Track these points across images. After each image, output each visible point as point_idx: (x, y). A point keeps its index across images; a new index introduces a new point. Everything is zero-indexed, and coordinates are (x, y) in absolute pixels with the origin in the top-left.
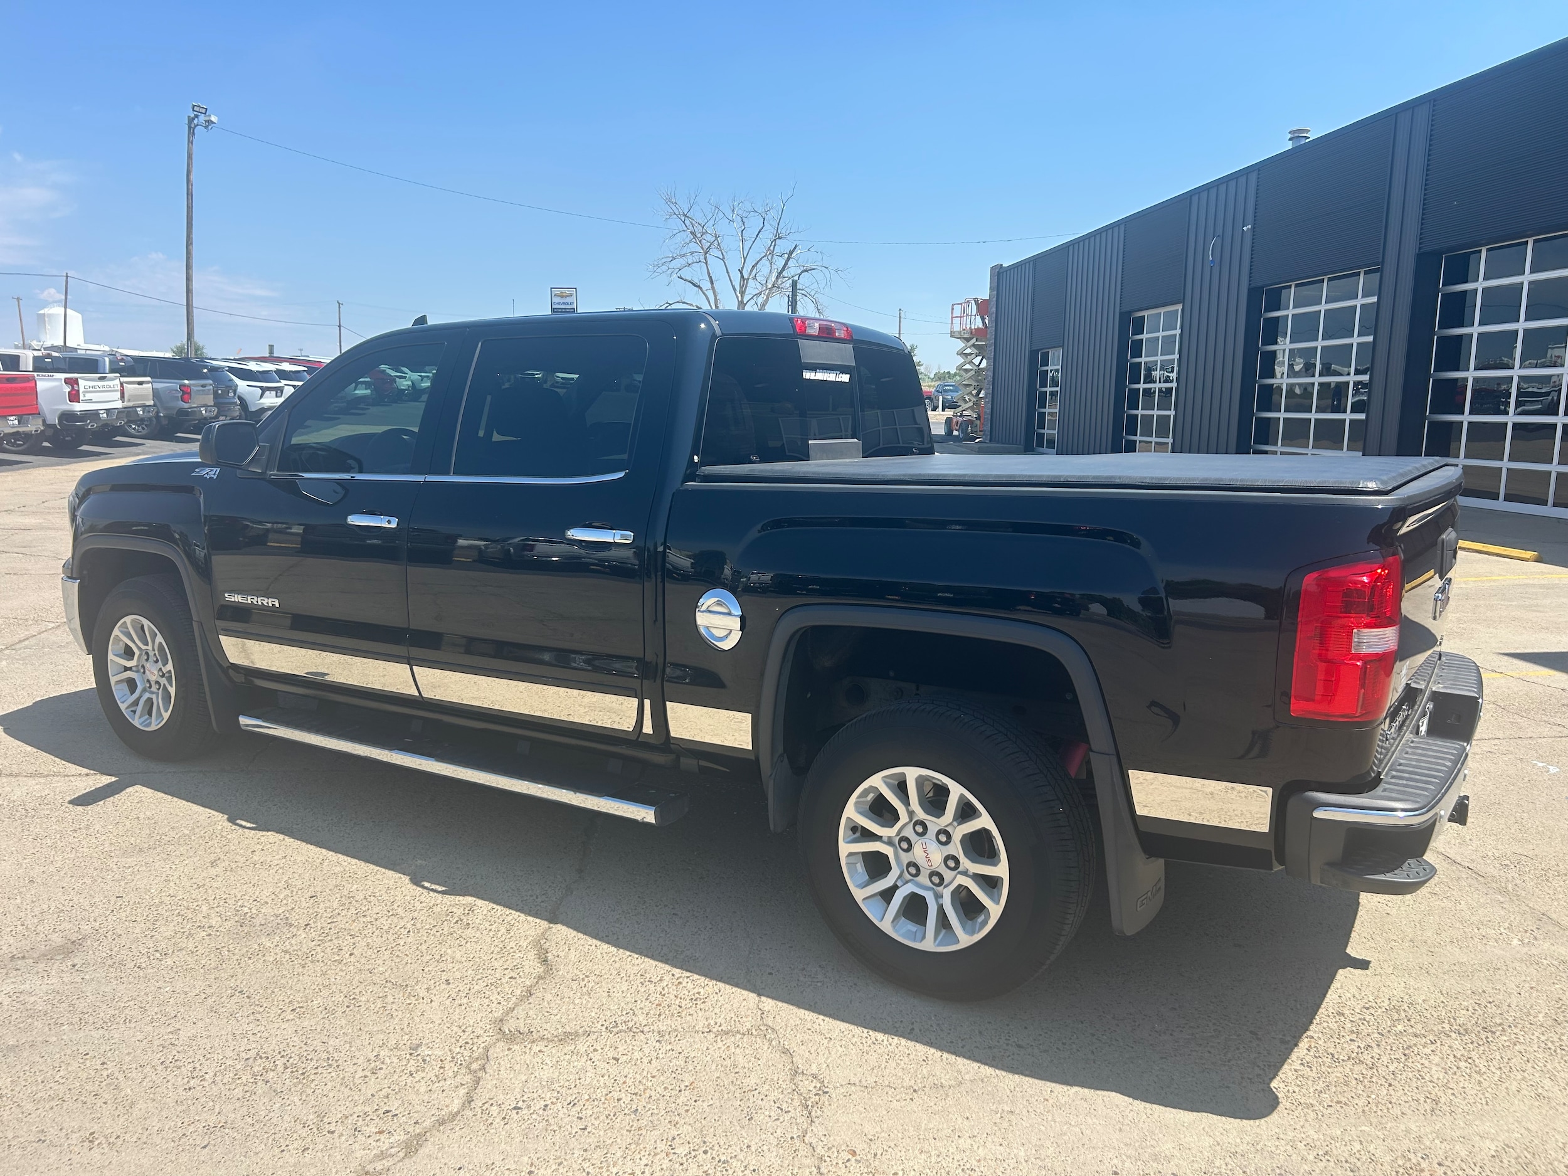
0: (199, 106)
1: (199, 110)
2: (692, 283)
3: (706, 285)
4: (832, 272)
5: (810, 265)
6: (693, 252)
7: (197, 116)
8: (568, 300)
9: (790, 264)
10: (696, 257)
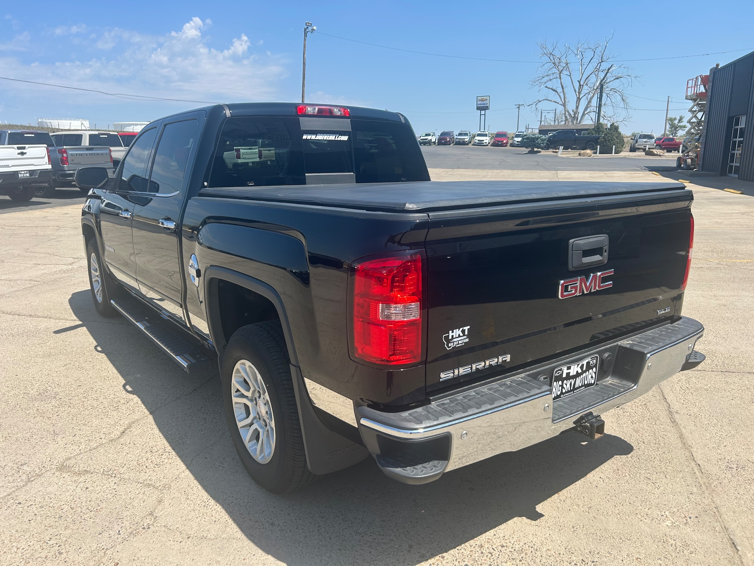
0: (308, 23)
1: (308, 25)
2: (552, 89)
3: (560, 90)
4: (633, 78)
5: (620, 75)
6: (554, 73)
7: (307, 28)
8: (485, 102)
9: (608, 75)
10: (555, 76)
